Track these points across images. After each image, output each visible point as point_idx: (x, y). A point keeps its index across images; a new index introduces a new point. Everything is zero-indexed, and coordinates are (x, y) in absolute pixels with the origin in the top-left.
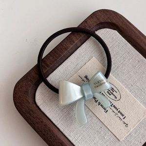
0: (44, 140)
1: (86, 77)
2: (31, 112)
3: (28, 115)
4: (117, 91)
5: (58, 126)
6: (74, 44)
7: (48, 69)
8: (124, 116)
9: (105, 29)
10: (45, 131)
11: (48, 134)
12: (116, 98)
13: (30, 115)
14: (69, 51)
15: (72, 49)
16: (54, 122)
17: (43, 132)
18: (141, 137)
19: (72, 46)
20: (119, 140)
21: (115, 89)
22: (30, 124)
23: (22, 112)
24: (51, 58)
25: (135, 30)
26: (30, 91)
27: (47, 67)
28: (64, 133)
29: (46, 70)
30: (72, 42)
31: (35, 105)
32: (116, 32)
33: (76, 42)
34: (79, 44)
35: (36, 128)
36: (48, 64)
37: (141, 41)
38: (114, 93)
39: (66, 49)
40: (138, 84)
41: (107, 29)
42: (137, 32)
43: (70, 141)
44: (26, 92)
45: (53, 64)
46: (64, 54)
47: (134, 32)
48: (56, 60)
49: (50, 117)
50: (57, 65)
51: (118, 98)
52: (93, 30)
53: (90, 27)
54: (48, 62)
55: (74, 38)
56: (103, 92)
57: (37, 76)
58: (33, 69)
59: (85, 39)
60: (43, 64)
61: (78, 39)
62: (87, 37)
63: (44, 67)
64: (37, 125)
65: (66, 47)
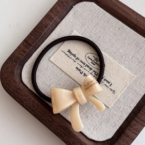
0: (34, 115)
1: (69, 51)
2: (19, 91)
3: (16, 94)
6: (53, 21)
7: (31, 48)
8: (110, 84)
9: (82, 3)
10: (34, 107)
11: (36, 109)
13: (18, 93)
14: (49, 28)
15: (52, 26)
17: (32, 108)
18: (129, 101)
19: (51, 23)
20: (108, 107)
23: (9, 92)
24: (32, 37)
26: (16, 72)
27: (29, 46)
29: (29, 50)
30: (51, 19)
31: (22, 84)
32: (93, 4)
33: (55, 18)
34: (58, 20)
35: (24, 105)
36: (30, 43)
37: (119, 8)
39: (46, 27)
40: (121, 51)
41: (85, 2)
44: (12, 72)
45: (35, 43)
46: (45, 31)
48: (37, 38)
50: (40, 43)
52: (71, 4)
53: (67, 2)
54: (30, 42)
55: (52, 15)
56: (87, 63)
57: (21, 56)
58: (16, 50)
59: (64, 14)
60: (25, 44)
61: (56, 16)
62: (65, 13)
63: (27, 47)
64: (25, 102)
65: (46, 25)
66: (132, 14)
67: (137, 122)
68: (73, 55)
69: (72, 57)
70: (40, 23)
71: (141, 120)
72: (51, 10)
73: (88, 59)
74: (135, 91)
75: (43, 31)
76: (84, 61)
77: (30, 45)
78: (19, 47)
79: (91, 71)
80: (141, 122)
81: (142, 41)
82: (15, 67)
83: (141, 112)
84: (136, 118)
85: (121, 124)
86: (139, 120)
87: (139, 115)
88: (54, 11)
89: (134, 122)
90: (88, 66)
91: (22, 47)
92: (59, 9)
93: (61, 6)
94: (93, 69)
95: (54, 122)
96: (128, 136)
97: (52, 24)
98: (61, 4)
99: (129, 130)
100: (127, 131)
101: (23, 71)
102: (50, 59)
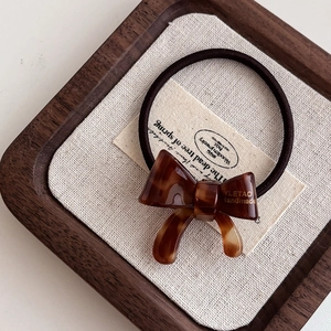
1: (158, 125)
2: (41, 213)
3: (35, 220)
4: (228, 146)
5: (105, 237)
6: (124, 54)
7: (71, 115)
9: (189, 15)
10: (75, 251)
11: (81, 255)
12: (228, 162)
13: (39, 218)
14: (113, 72)
15: (119, 65)
16: (95, 229)
17: (71, 252)
18: (292, 242)
19: (119, 60)
20: (243, 255)
21: (224, 143)
22: (40, 238)
23: (20, 215)
24: (75, 90)
25: (255, 9)
26: (37, 168)
27: (67, 111)
28: (118, 250)
29: (67, 119)
30: (119, 51)
31: (48, 198)
32: (215, 19)
33: (128, 49)
34: (135, 53)
35: (54, 245)
36: (70, 103)
37: (273, 30)
38: (223, 152)
39: (107, 68)
41: (195, 15)
42: (260, 13)
43: (133, 267)
44: (27, 169)
45: (81, 104)
46: (104, 78)
47: (255, 13)
48: (86, 93)
49: (85, 220)
50: (91, 105)
51: (233, 162)
52: (165, 18)
53: (155, 14)
54: (69, 101)
55: (121, 41)
56: (197, 153)
57: (47, 133)
58: (36, 119)
59: (147, 41)
60: (58, 106)
61: (130, 43)
62: (151, 38)
63: (62, 112)
64: (55, 239)
65: (106, 62)
66: (302, 45)
67: (308, 288)
68: (167, 133)
69: (165, 137)
70: (94, 58)
71: (316, 285)
72: (119, 30)
73: (199, 143)
74: (306, 220)
75: (100, 77)
76: (192, 148)
77: (69, 108)
78: (44, 113)
79: (207, 172)
80: (318, 290)
81: (323, 106)
82: (34, 158)
83: (317, 266)
84: (305, 281)
85: (272, 293)
86: (312, 285)
87: (312, 274)
88: (125, 31)
89: (300, 290)
90: (200, 160)
91: (50, 111)
92: (136, 27)
93: (142, 22)
94: (212, 166)
95: (121, 285)
96: (287, 321)
97: (121, 61)
98: (141, 17)
99: (290, 306)
100: (286, 310)
101: (51, 167)
102: (115, 142)
